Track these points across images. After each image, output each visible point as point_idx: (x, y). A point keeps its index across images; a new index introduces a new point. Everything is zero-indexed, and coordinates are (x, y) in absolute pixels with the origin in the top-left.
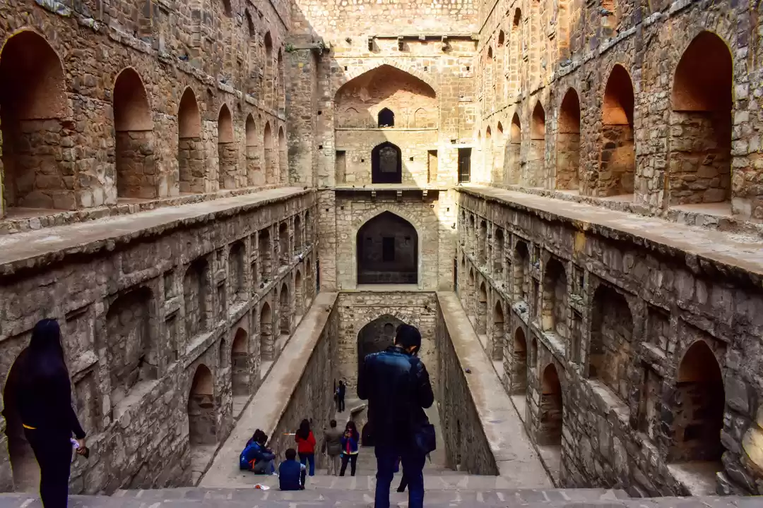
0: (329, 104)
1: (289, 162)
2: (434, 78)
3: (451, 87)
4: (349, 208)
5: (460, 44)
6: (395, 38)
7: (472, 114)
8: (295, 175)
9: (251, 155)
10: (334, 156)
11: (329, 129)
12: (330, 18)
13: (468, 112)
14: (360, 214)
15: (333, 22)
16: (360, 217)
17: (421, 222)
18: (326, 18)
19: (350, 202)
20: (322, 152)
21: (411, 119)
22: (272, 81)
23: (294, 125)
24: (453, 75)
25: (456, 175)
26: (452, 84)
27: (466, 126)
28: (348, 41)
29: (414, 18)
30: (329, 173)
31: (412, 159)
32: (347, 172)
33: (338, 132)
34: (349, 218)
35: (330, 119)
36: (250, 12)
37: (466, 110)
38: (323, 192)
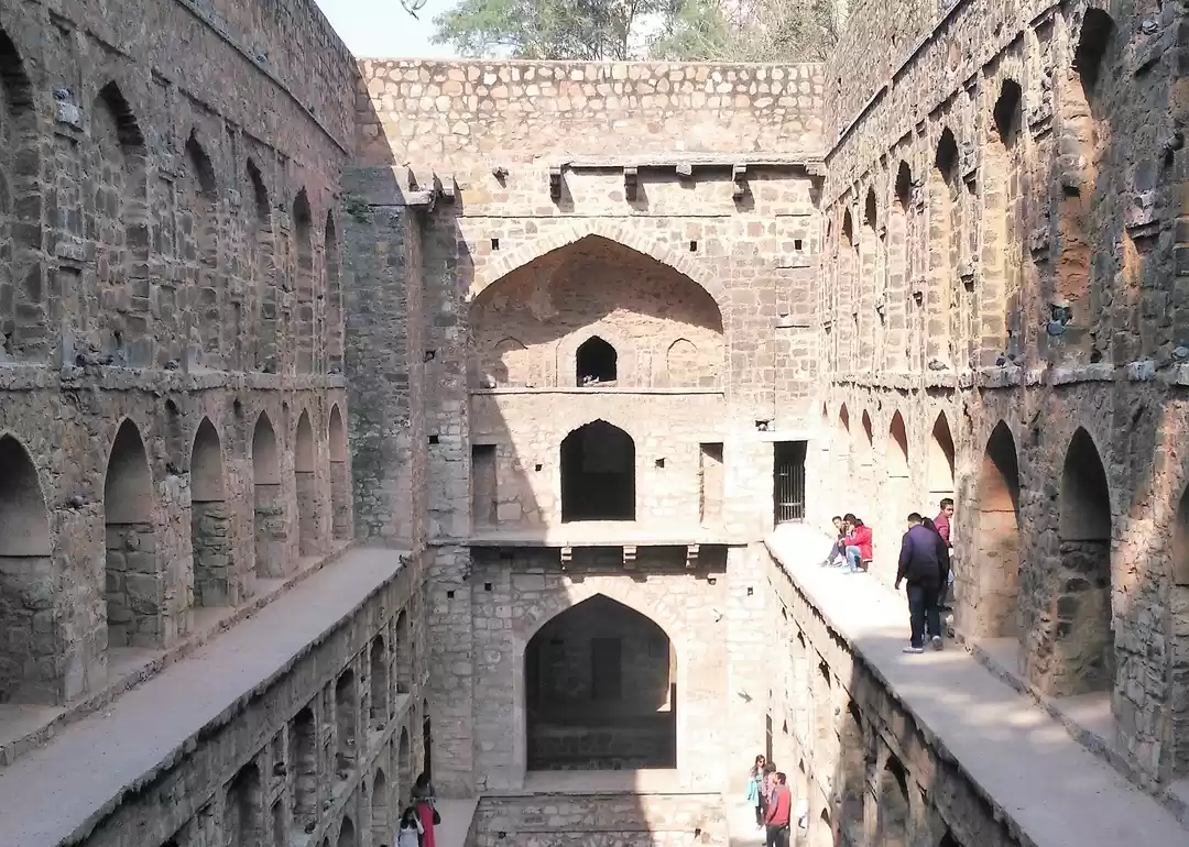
0: (452, 333)
1: (355, 487)
2: (713, 268)
3: (756, 291)
4: (507, 587)
5: (780, 186)
6: (619, 169)
7: (808, 358)
8: (371, 519)
9: (265, 505)
10: (467, 461)
11: (452, 395)
12: (454, 116)
13: (797, 353)
14: (531, 603)
15: (461, 128)
16: (533, 610)
17: (685, 621)
18: (443, 116)
19: (506, 573)
20: (436, 452)
21: (659, 365)
22: (313, 306)
23: (367, 396)
24: (762, 262)
25: (769, 505)
26: (757, 283)
27: (794, 385)
28: (500, 176)
29: (664, 118)
30: (455, 504)
31: (661, 463)
32: (500, 498)
33: (476, 397)
34: (505, 612)
35: (456, 371)
36: (257, 164)
37: (793, 347)
38: (440, 551)
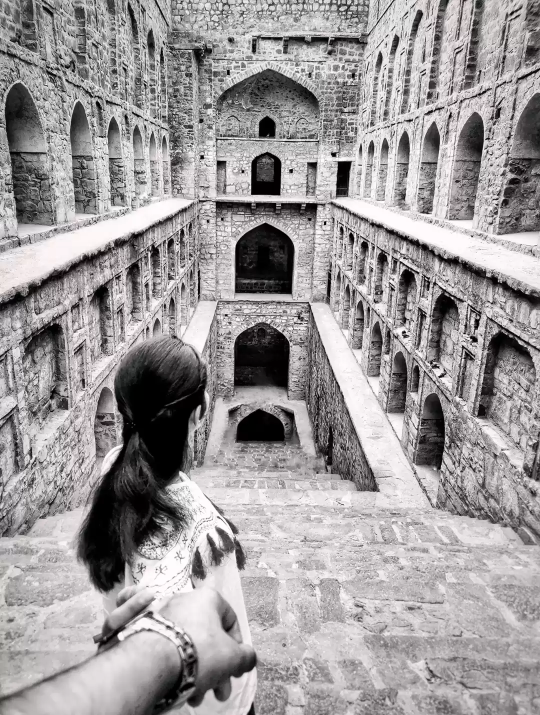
0: (210, 111)
1: (172, 173)
2: (318, 86)
3: (335, 96)
4: (229, 219)
5: (348, 48)
6: (280, 39)
7: (354, 126)
8: (178, 186)
9: (138, 169)
10: (215, 167)
11: (210, 138)
12: (212, 12)
13: (350, 124)
14: (239, 226)
15: (215, 18)
16: (240, 229)
17: (298, 235)
18: (208, 12)
19: (230, 213)
20: (203, 162)
21: (292, 130)
22: (155, 87)
23: (176, 135)
24: (338, 83)
25: (334, 188)
26: (336, 92)
27: (348, 138)
28: (231, 40)
29: (301, 15)
30: (210, 184)
31: (291, 171)
32: (227, 184)
33: (219, 141)
34: (229, 229)
35: (211, 128)
36: (132, 7)
37: (348, 121)
38: (204, 203)
